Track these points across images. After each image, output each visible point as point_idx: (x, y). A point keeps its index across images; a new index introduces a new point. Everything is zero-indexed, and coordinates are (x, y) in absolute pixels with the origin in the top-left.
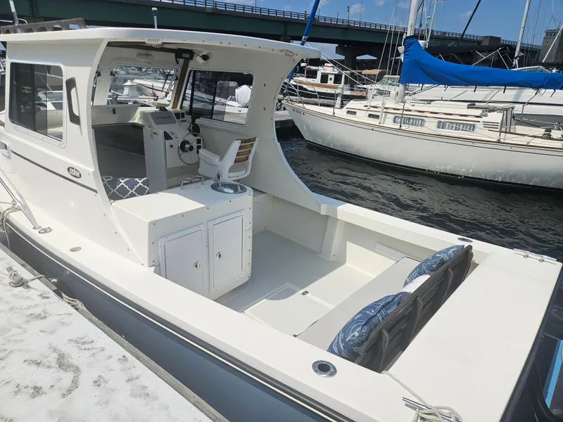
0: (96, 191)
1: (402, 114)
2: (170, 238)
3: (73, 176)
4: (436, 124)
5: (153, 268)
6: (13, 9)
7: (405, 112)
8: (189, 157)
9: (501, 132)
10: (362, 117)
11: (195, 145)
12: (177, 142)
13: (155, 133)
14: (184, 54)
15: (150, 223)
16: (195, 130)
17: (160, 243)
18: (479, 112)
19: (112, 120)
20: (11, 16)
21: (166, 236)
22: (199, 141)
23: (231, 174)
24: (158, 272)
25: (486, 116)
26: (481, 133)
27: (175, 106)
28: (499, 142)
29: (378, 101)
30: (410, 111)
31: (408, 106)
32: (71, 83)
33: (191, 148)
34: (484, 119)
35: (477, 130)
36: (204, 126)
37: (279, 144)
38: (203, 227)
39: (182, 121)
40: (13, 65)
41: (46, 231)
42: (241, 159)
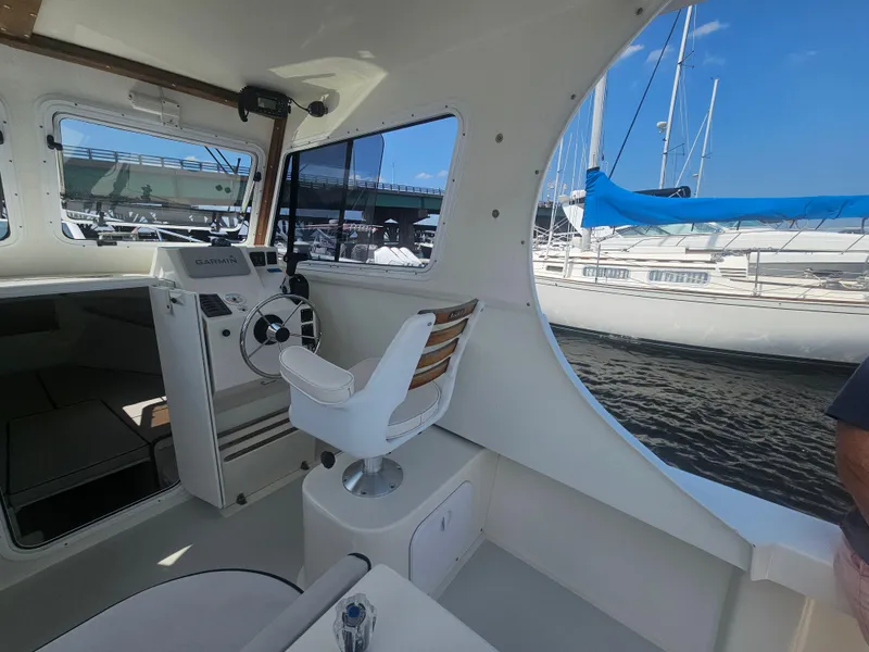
1: (598, 264)
4: (647, 275)
7: (601, 262)
9: (755, 282)
11: (295, 325)
13: (174, 301)
14: (262, 100)
18: (708, 256)
22: (306, 315)
25: (721, 261)
26: (718, 284)
27: (259, 241)
28: (755, 296)
30: (607, 259)
33: (283, 335)
35: (712, 279)
36: (321, 281)
39: (270, 271)
42: (427, 373)
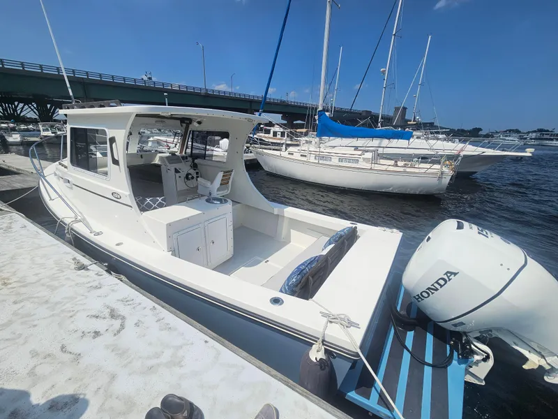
0: (131, 207)
1: (319, 154)
2: (180, 233)
3: (116, 198)
4: (338, 160)
5: (171, 252)
6: (71, 94)
7: (321, 153)
8: (192, 183)
9: (372, 163)
10: (297, 156)
11: (195, 176)
12: (183, 174)
13: (169, 169)
14: (186, 121)
15: (167, 224)
16: (195, 166)
17: (174, 236)
18: (360, 153)
19: (141, 162)
20: (69, 98)
21: (178, 232)
22: (197, 173)
23: (219, 193)
24: (174, 254)
25: (364, 154)
27: (181, 152)
28: (371, 169)
29: (305, 147)
31: (322, 150)
32: (112, 140)
33: (193, 178)
34: (363, 156)
36: (200, 164)
37: (247, 173)
38: (201, 226)
39: (186, 161)
40: (71, 128)
41: (98, 234)
42: (224, 183)
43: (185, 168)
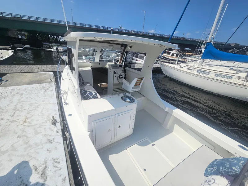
0: (77, 96)
1: (201, 70)
2: (97, 121)
5: (89, 133)
7: (202, 69)
9: (244, 81)
10: (185, 69)
11: (124, 76)
12: (117, 75)
13: (111, 72)
14: (124, 46)
15: (89, 116)
16: (125, 71)
17: (93, 123)
18: (235, 72)
19: (99, 66)
22: (125, 75)
23: (133, 90)
25: (238, 74)
26: (234, 80)
28: (243, 85)
29: (192, 64)
30: (204, 69)
31: (203, 67)
33: (122, 78)
34: (237, 75)
35: (233, 79)
36: (127, 70)
37: (152, 80)
38: (113, 117)
39: (121, 68)
41: (67, 104)
42: (137, 84)
43: (120, 71)
